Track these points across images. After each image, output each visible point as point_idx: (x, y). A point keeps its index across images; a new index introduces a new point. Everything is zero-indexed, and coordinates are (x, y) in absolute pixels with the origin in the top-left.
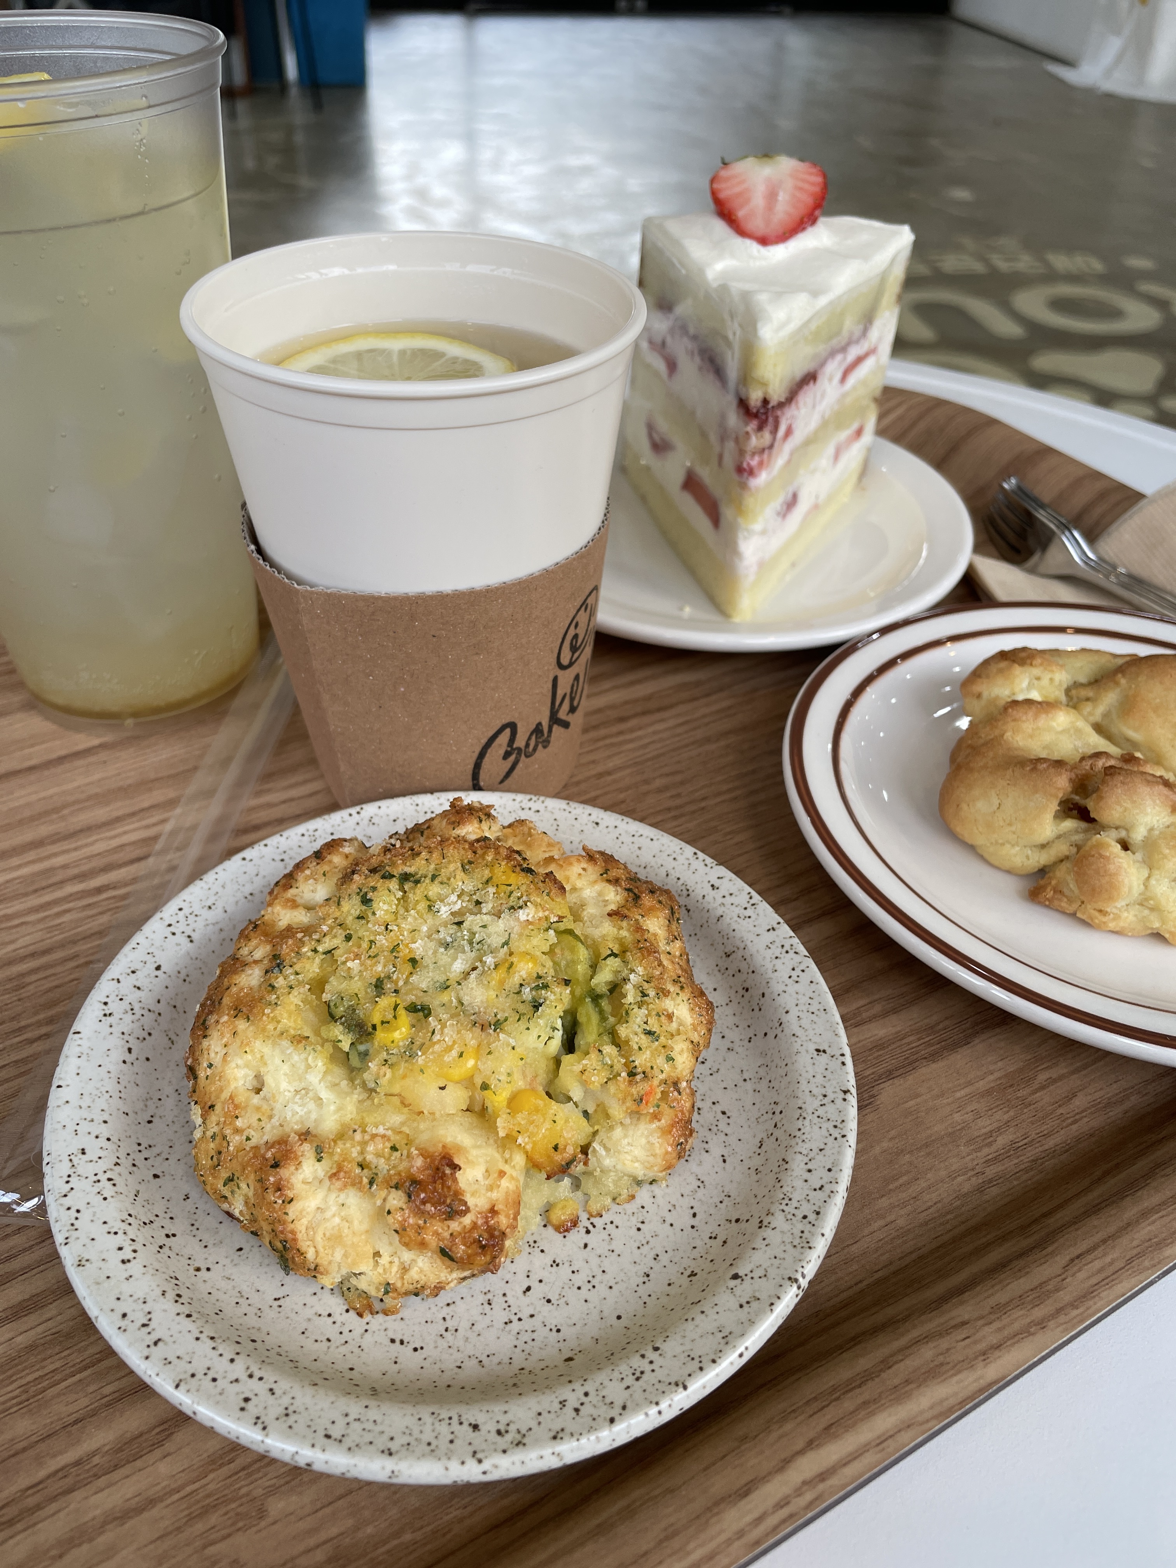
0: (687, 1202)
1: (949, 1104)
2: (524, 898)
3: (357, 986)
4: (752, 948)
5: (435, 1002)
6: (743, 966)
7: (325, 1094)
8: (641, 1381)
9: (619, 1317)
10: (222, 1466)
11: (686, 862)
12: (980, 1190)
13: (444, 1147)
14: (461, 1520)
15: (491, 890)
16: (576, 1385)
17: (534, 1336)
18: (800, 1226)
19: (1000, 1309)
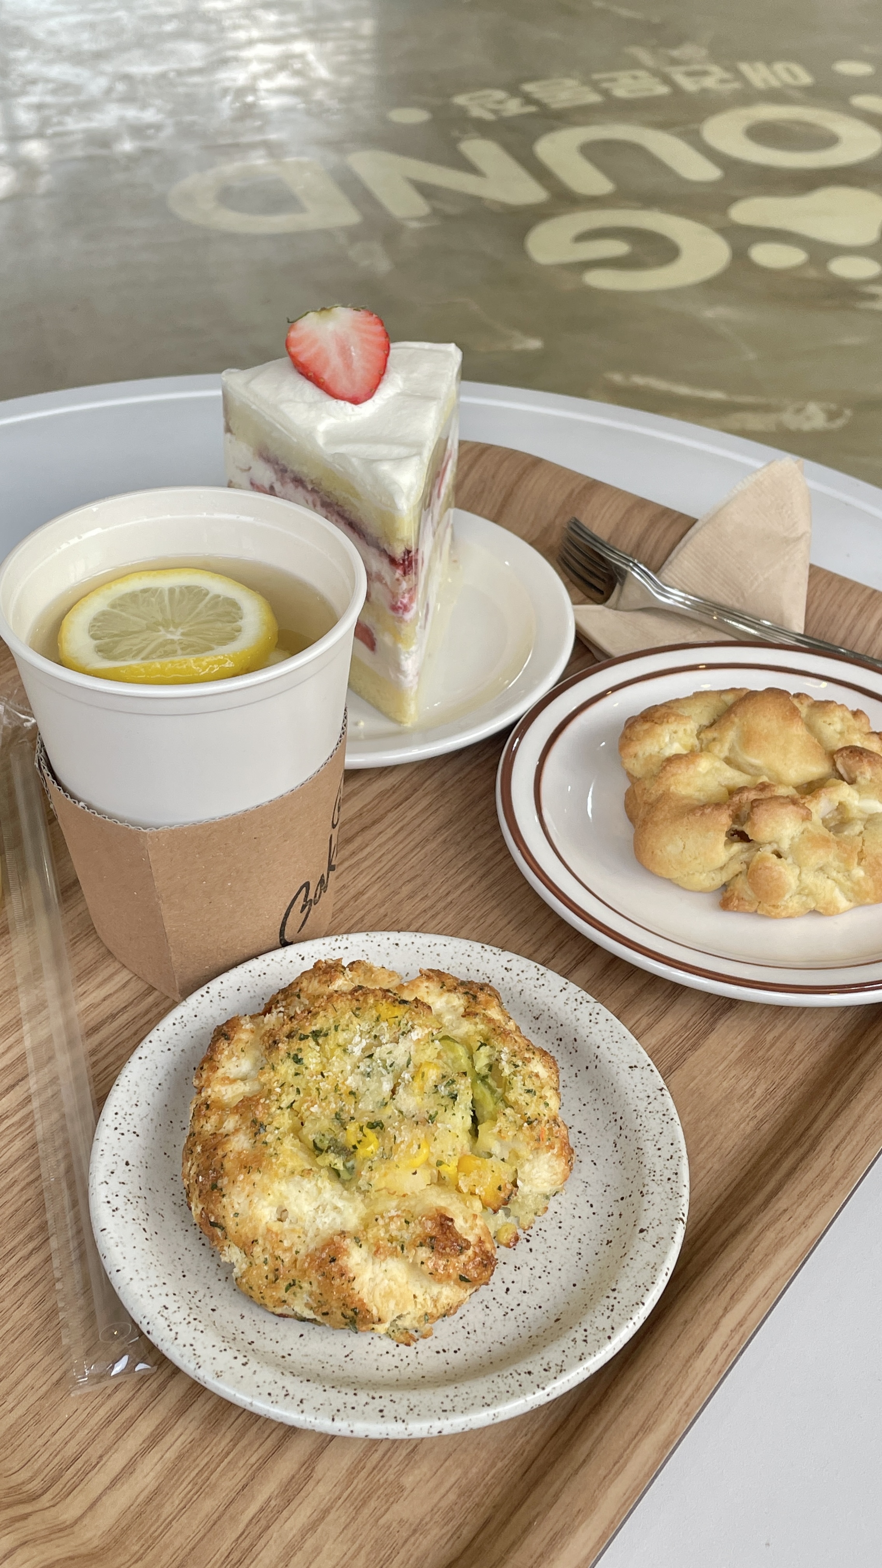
0: (582, 1200)
1: (716, 1077)
2: (410, 1023)
3: (325, 1123)
4: (554, 1009)
5: (383, 1116)
6: (552, 1023)
7: (340, 1204)
8: (615, 1311)
9: (574, 1285)
10: (359, 1472)
11: (479, 956)
12: (757, 1128)
13: (437, 1210)
14: (528, 1442)
15: (384, 1025)
16: (576, 1328)
17: (526, 1316)
18: (668, 1186)
19: (803, 1195)
